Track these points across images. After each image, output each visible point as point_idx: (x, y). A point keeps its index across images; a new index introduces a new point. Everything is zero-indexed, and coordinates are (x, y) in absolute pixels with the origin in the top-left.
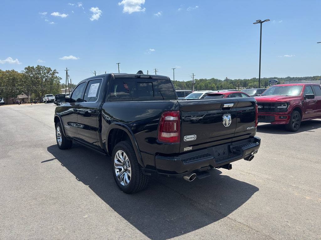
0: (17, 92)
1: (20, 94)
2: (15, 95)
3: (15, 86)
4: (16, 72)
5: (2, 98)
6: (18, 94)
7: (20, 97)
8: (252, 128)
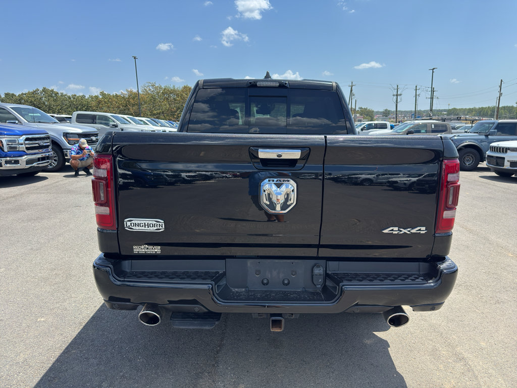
8: (414, 231)
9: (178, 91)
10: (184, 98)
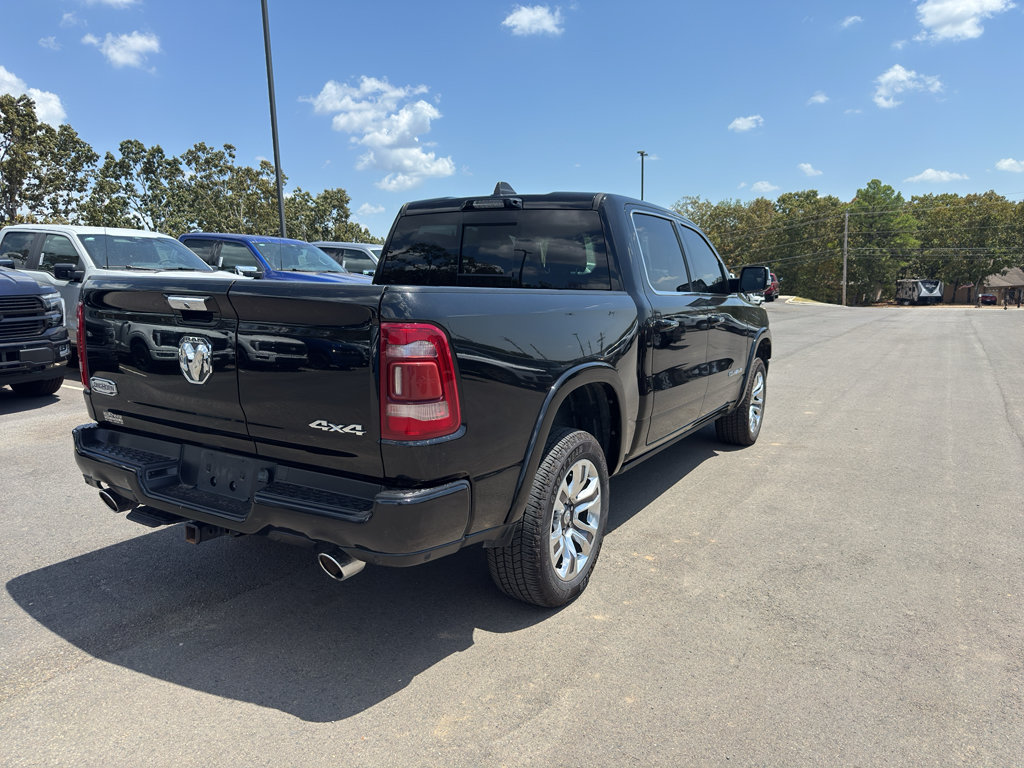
0: (986, 265)
1: (996, 270)
2: (977, 275)
3: (984, 246)
4: (997, 199)
5: (936, 284)
6: (990, 273)
7: (995, 280)
8: (347, 430)
9: (744, 210)
10: (753, 223)
